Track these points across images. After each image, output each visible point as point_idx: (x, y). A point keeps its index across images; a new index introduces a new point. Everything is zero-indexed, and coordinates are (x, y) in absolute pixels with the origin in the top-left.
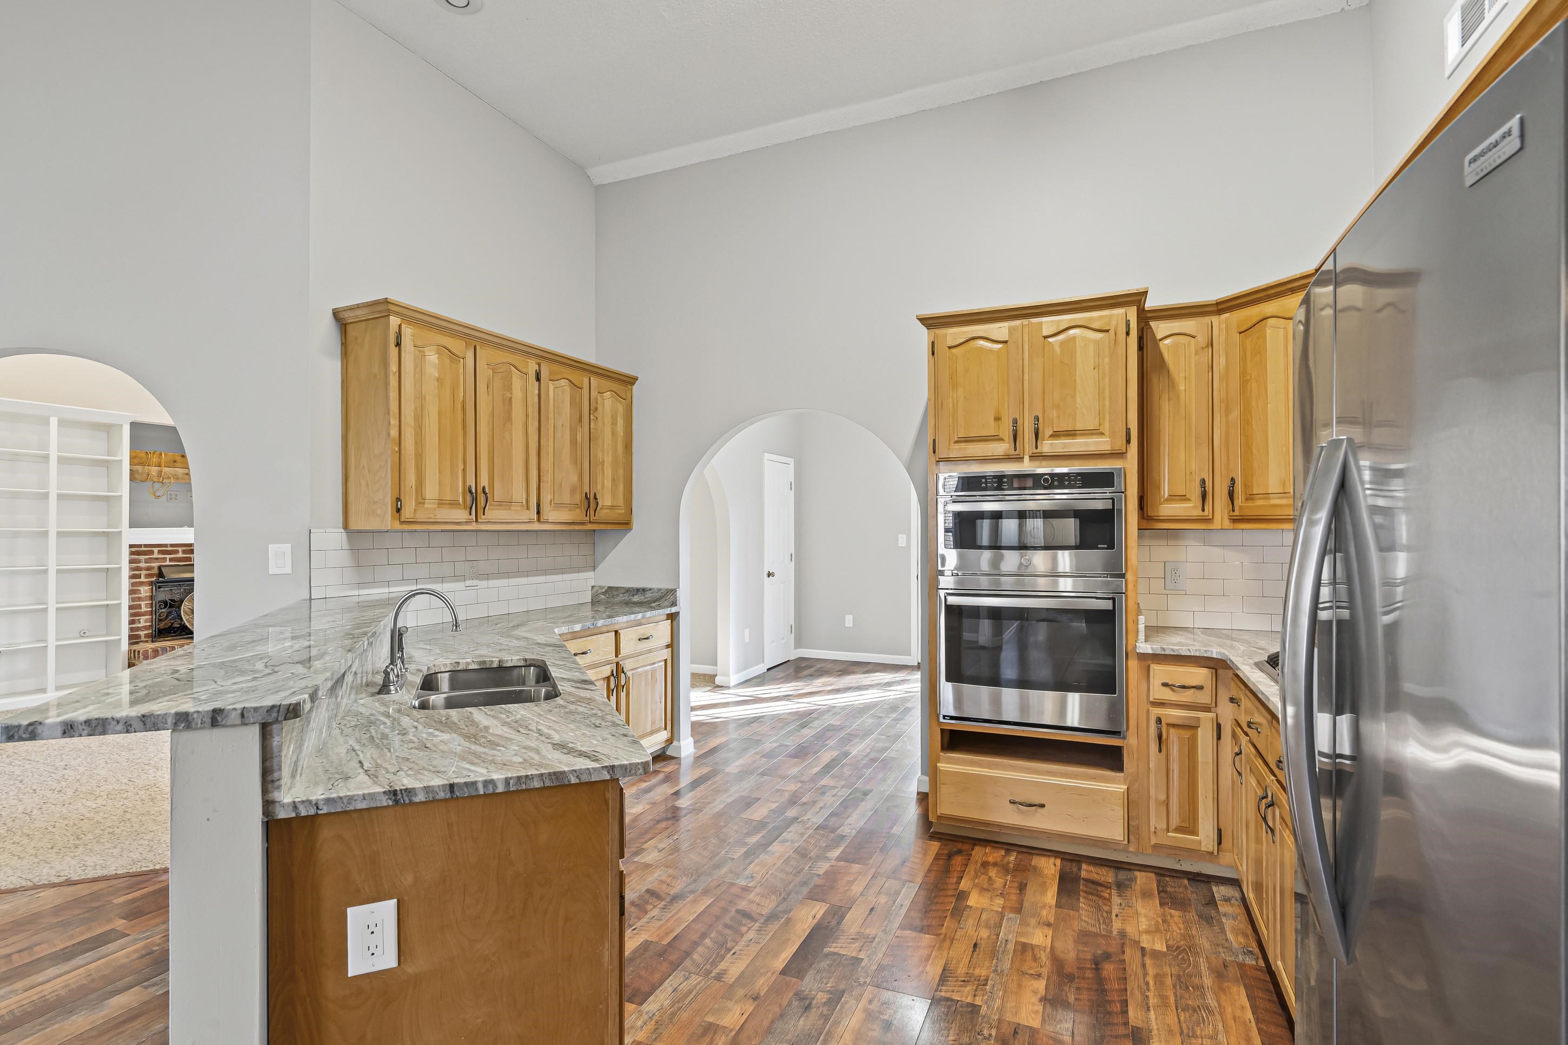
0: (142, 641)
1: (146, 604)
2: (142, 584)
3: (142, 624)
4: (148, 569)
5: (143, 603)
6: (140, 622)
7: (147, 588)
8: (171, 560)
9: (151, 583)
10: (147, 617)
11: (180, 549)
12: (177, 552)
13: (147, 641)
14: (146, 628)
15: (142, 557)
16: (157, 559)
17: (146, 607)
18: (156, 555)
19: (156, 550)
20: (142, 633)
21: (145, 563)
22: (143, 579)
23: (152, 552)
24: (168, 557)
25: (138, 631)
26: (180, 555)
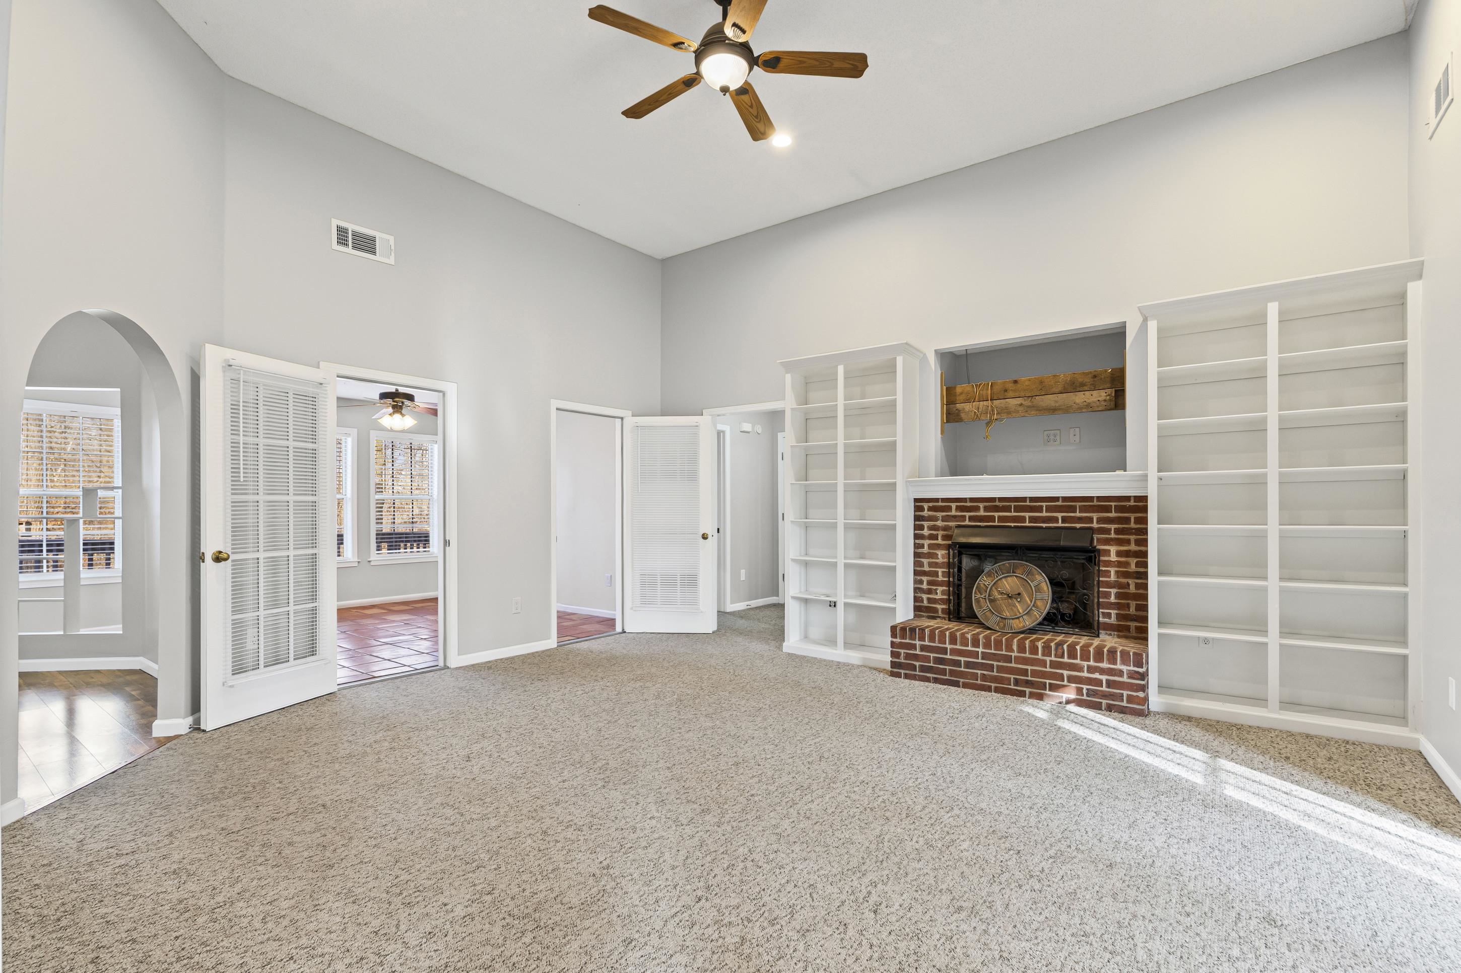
0: (940, 617)
1: (943, 572)
2: (938, 546)
3: (939, 596)
4: (945, 528)
5: (940, 571)
6: (937, 594)
7: (944, 552)
8: (971, 519)
9: (949, 547)
10: (944, 588)
11: (981, 505)
12: (977, 509)
13: (944, 618)
14: (942, 601)
15: (940, 514)
16: (955, 517)
17: (943, 576)
18: (954, 513)
19: (954, 505)
20: (940, 607)
21: (943, 521)
22: (940, 541)
23: (949, 509)
24: (967, 514)
25: (935, 603)
26: (982, 513)
